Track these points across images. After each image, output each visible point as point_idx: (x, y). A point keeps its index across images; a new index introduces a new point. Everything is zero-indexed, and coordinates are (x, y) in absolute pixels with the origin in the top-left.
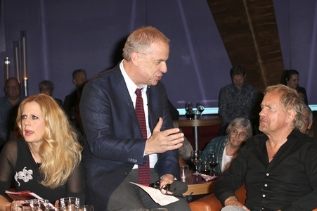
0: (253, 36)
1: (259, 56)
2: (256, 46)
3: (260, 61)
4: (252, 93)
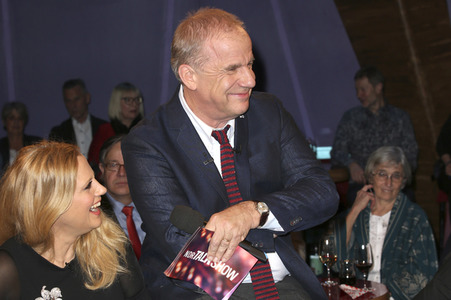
0: (402, 13)
1: (413, 51)
2: (408, 32)
3: (414, 59)
4: (401, 122)
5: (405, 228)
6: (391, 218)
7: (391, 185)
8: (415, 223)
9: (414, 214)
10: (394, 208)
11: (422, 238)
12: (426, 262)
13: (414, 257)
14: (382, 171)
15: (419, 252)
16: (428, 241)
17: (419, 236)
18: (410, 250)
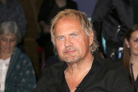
5: (18, 67)
6: (11, 61)
7: (10, 45)
8: (24, 64)
9: (23, 59)
10: (12, 56)
11: (28, 72)
12: (30, 86)
13: (23, 83)
14: (4, 38)
15: (26, 80)
16: (31, 75)
17: (26, 71)
18: (21, 79)
